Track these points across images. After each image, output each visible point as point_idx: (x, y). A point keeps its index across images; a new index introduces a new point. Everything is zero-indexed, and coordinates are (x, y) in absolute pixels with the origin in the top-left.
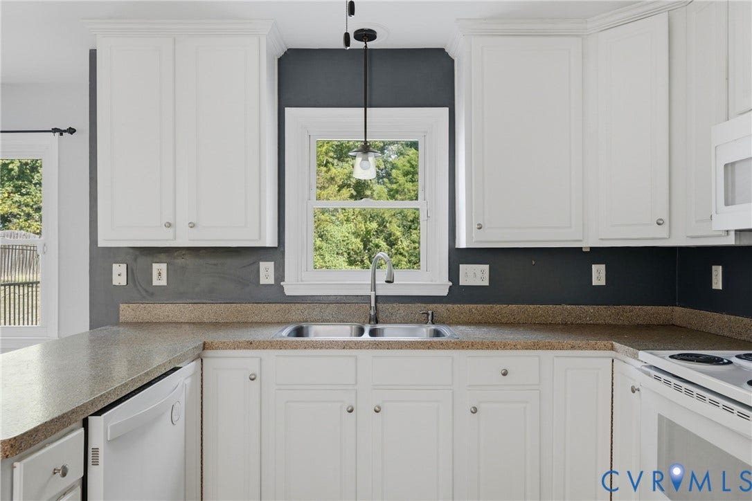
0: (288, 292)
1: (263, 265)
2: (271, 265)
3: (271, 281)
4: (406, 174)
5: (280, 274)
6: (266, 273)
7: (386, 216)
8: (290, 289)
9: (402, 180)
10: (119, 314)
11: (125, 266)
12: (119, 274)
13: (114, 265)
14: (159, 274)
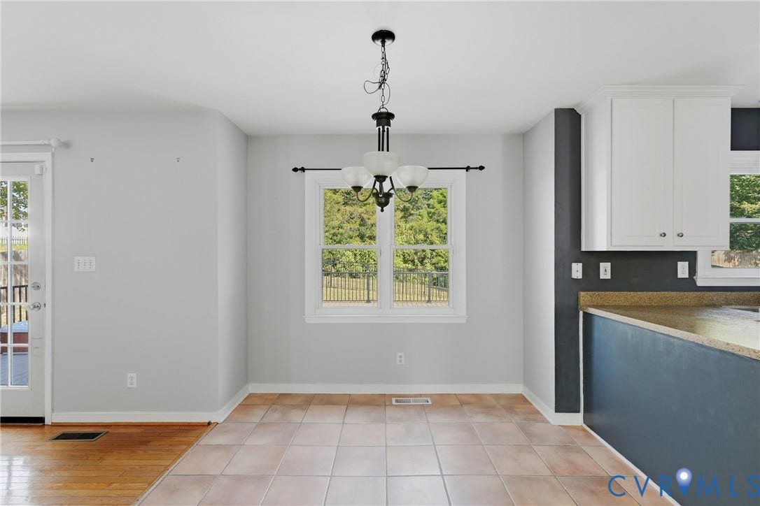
0: (699, 284)
1: (680, 264)
2: (686, 264)
3: (687, 276)
4: (440, 202)
5: (693, 270)
6: (683, 270)
7: (429, 230)
8: (700, 282)
9: (438, 206)
10: (577, 299)
11: (581, 265)
12: (577, 271)
13: (573, 264)
14: (605, 271)
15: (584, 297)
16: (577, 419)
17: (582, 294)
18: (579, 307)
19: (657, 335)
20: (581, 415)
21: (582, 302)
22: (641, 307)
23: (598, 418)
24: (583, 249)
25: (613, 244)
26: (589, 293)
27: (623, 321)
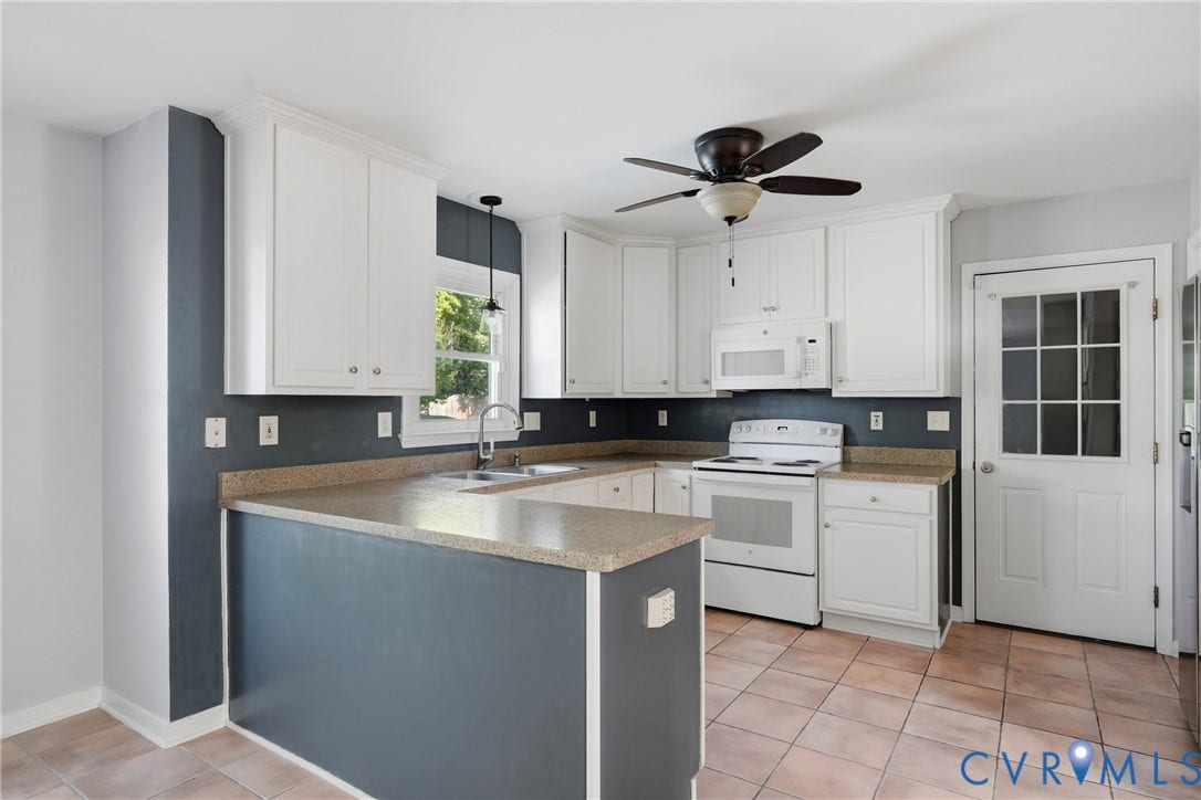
0: (404, 445)
1: (381, 415)
2: (388, 415)
3: (389, 434)
5: (397, 427)
6: (384, 422)
8: (406, 443)
10: (217, 485)
11: (223, 421)
12: (216, 433)
13: (208, 419)
14: (269, 430)
15: (229, 481)
16: (217, 717)
17: (225, 476)
18: (219, 503)
19: (338, 533)
20: (223, 709)
21: (225, 491)
22: (327, 488)
23: (255, 701)
24: (228, 391)
25: (277, 383)
26: (238, 473)
27: (290, 518)
